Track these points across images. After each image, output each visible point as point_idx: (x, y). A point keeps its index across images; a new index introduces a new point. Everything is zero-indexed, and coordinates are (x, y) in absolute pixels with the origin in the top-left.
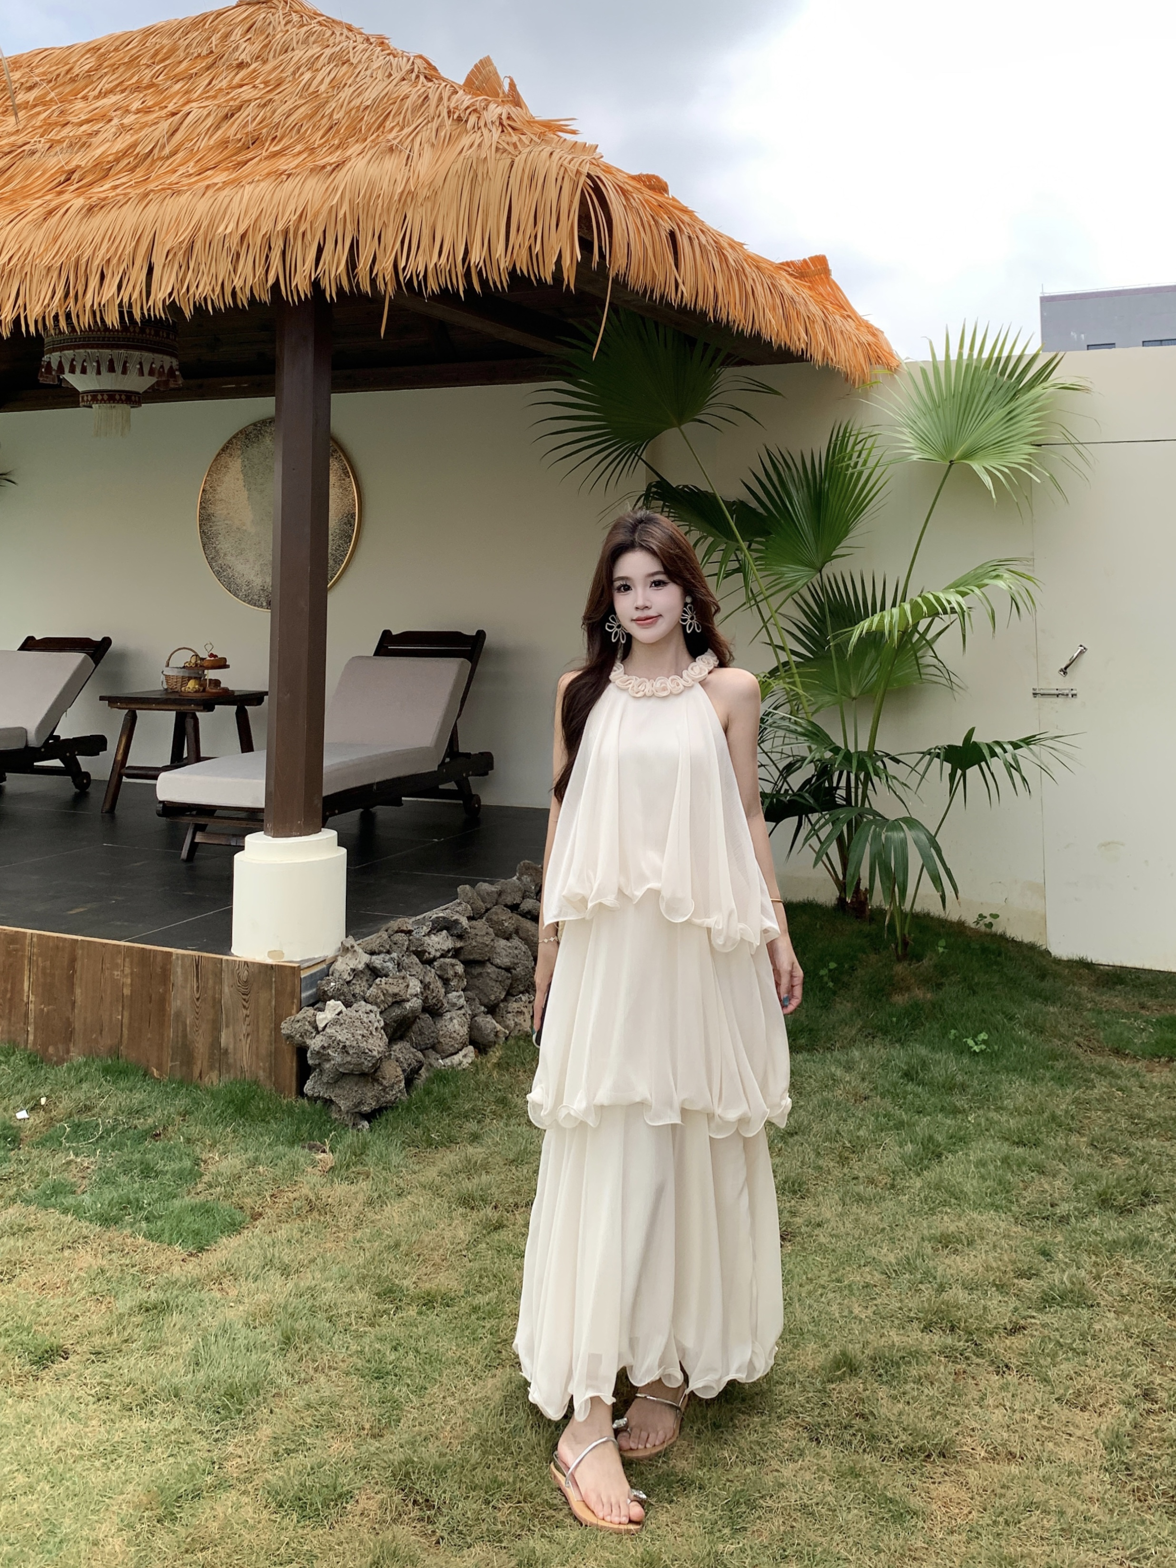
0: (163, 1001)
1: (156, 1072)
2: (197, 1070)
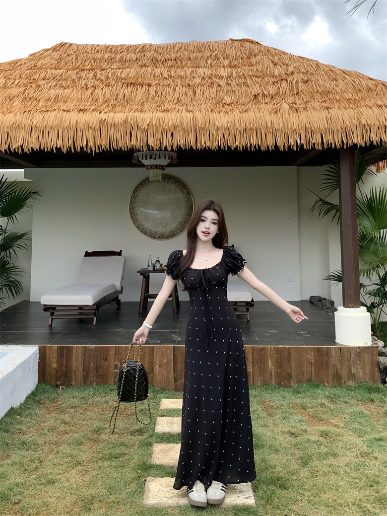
0: (327, 362)
1: (327, 384)
2: (343, 382)
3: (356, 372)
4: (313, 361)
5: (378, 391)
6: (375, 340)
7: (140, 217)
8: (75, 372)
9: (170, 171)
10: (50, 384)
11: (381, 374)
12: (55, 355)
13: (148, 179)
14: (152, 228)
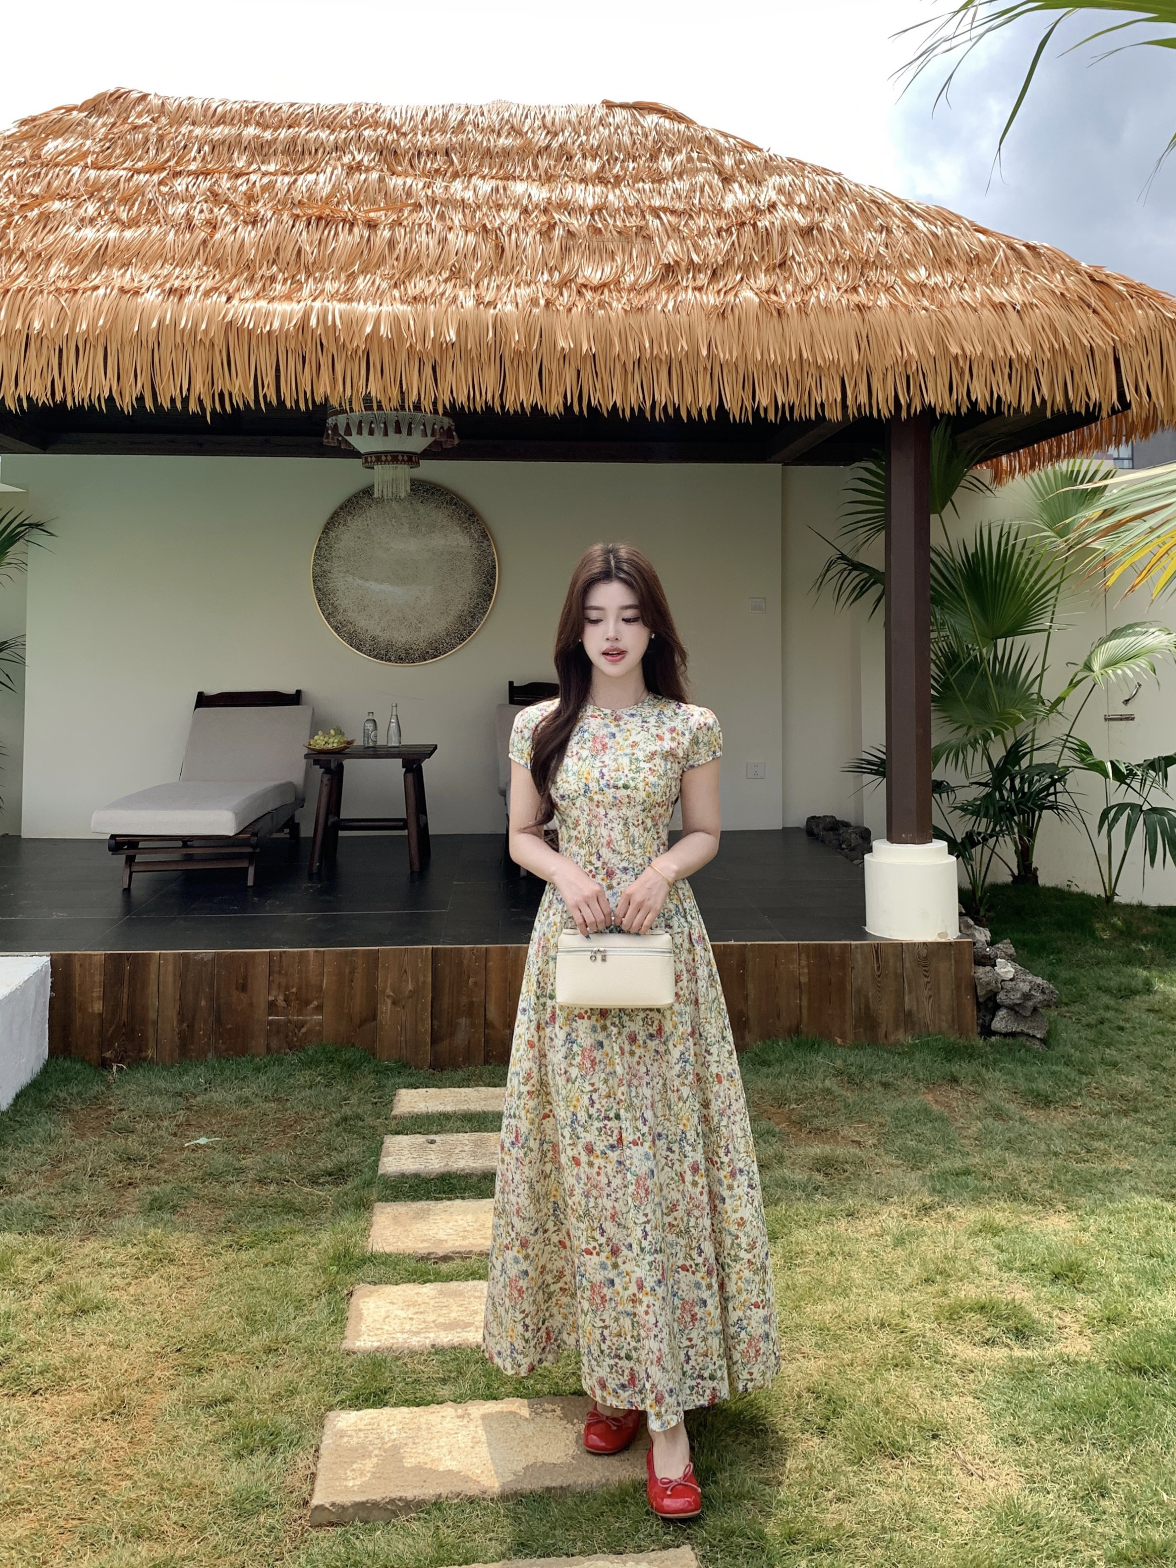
0: (842, 983)
1: (839, 1041)
2: (881, 1032)
3: (915, 1008)
4: (804, 979)
5: (970, 1054)
6: (969, 927)
7: (344, 601)
8: (155, 1023)
9: (430, 470)
10: (83, 1060)
11: (979, 1010)
12: (97, 978)
13: (368, 491)
14: (378, 632)
